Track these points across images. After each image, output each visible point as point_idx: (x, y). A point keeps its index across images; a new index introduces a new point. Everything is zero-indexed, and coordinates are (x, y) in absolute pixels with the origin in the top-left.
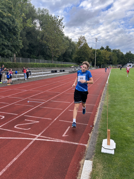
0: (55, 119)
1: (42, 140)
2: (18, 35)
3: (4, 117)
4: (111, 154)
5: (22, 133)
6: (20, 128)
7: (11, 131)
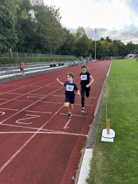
0: (56, 113)
1: (44, 132)
2: (13, 28)
3: (4, 113)
4: (111, 143)
5: (24, 127)
6: (22, 123)
7: (13, 126)
